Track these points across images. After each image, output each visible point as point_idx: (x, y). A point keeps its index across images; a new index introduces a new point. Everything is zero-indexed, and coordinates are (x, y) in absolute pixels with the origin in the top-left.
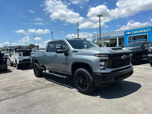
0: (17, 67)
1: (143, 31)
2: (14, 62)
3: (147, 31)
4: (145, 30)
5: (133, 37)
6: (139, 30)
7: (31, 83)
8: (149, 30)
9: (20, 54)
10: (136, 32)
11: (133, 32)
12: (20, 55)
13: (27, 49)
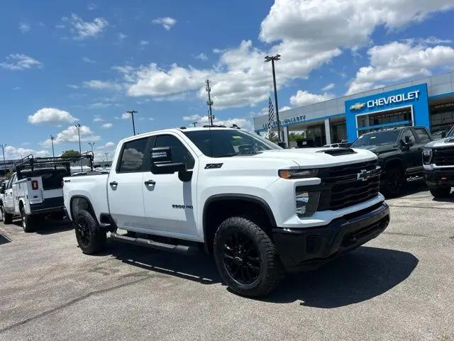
0: (25, 226)
1: (399, 98)
2: (14, 210)
3: (409, 98)
4: (403, 95)
5: (370, 116)
6: (386, 95)
7: (71, 276)
8: (415, 94)
9: (33, 182)
10: (378, 102)
11: (371, 104)
12: (33, 185)
13: (55, 167)
